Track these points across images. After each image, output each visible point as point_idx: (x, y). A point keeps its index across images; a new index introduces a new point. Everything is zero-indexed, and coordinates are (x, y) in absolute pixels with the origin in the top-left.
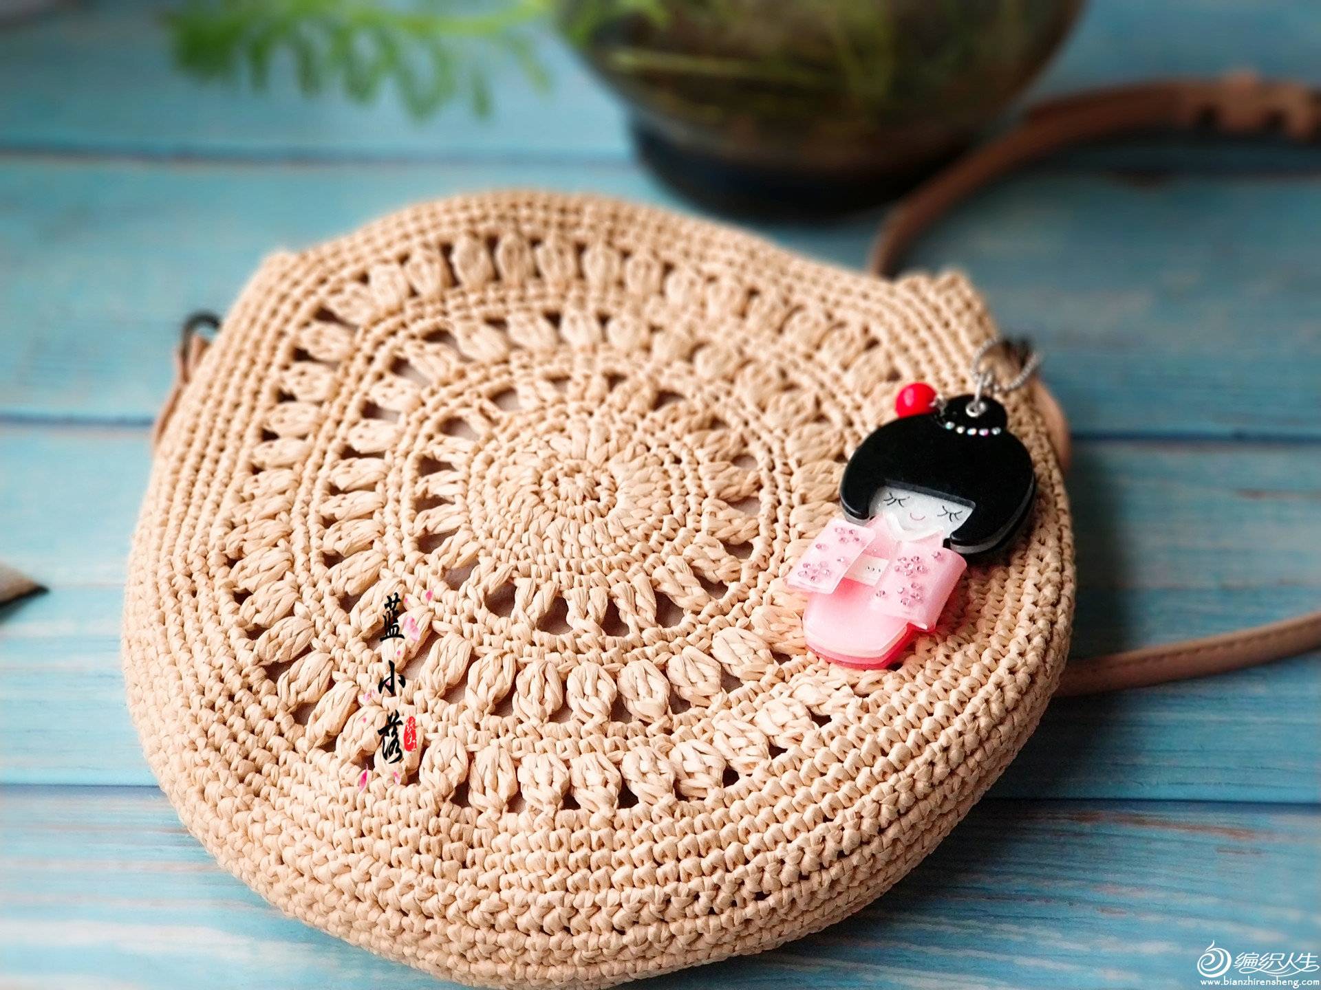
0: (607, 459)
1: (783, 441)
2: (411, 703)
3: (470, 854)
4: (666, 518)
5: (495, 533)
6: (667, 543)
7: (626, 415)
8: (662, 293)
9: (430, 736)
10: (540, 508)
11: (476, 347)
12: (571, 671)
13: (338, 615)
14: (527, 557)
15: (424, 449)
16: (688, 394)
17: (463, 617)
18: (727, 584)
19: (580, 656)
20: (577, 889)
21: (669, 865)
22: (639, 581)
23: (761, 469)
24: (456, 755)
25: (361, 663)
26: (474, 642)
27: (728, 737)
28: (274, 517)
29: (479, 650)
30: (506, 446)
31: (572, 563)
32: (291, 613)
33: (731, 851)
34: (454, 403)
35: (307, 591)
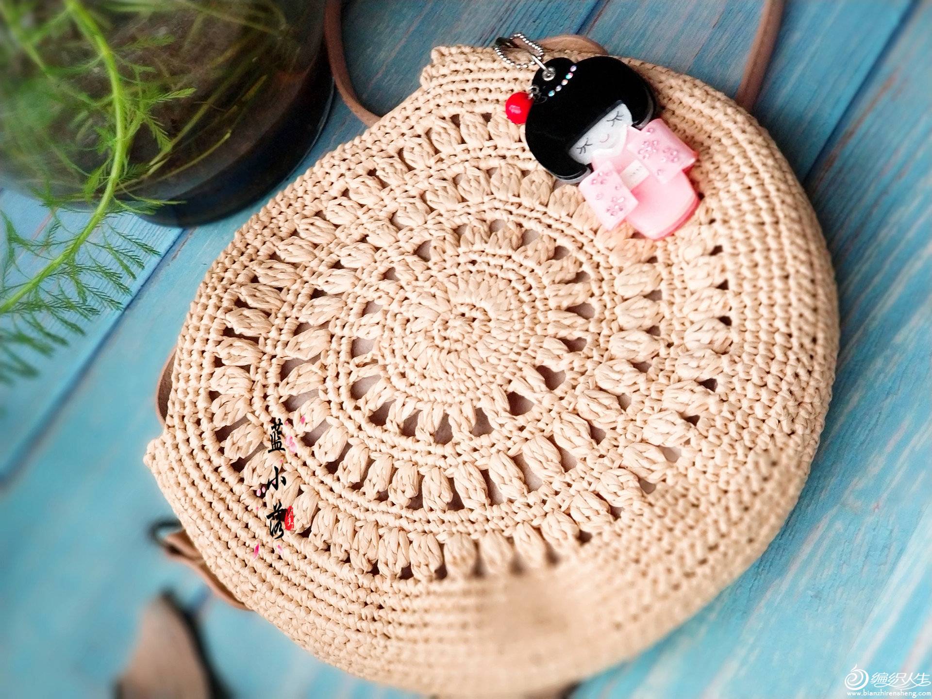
0: (449, 301)
1: (495, 198)
2: (557, 493)
3: (691, 498)
4: (513, 284)
5: (464, 389)
6: (532, 291)
7: (421, 278)
8: (337, 226)
9: (592, 488)
10: (463, 354)
11: (311, 349)
12: (596, 382)
13: (462, 514)
14: (494, 377)
15: (364, 415)
16: (427, 237)
17: (516, 433)
18: (580, 270)
19: (587, 373)
20: (753, 442)
21: (770, 380)
22: (552, 316)
23: (508, 219)
24: (618, 476)
25: (507, 513)
26: (538, 434)
27: (696, 310)
28: (355, 532)
29: (547, 433)
30: (398, 359)
31: (516, 350)
32: (441, 546)
33: (779, 339)
34: (342, 381)
35: (432, 527)
